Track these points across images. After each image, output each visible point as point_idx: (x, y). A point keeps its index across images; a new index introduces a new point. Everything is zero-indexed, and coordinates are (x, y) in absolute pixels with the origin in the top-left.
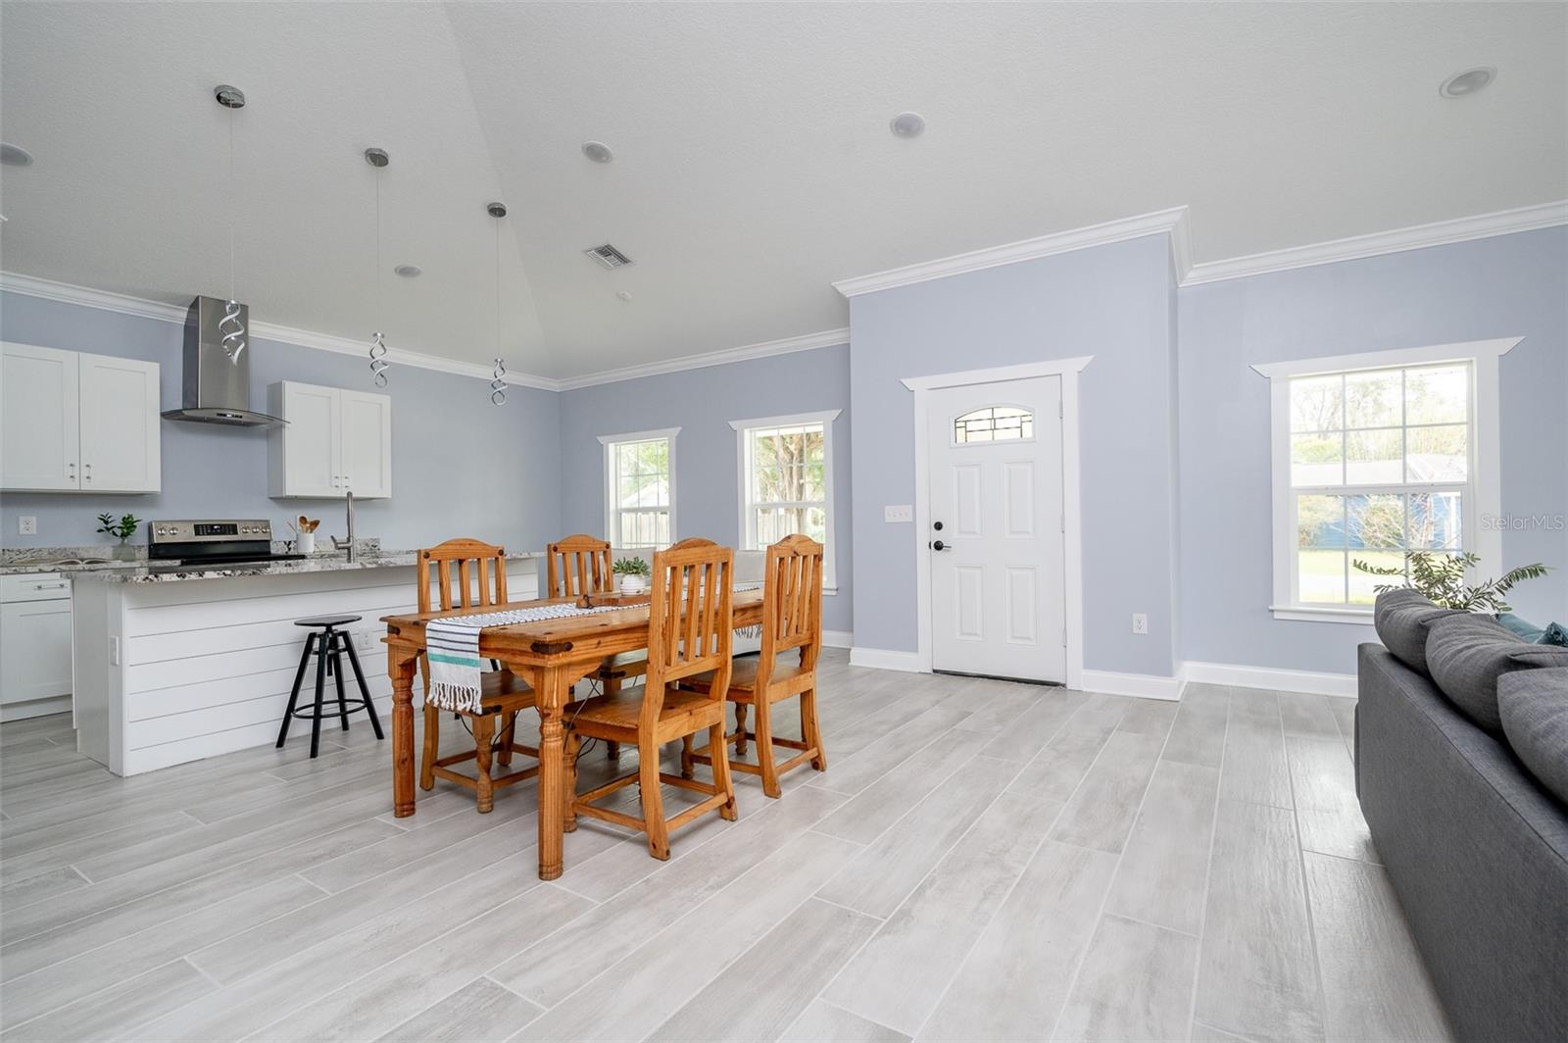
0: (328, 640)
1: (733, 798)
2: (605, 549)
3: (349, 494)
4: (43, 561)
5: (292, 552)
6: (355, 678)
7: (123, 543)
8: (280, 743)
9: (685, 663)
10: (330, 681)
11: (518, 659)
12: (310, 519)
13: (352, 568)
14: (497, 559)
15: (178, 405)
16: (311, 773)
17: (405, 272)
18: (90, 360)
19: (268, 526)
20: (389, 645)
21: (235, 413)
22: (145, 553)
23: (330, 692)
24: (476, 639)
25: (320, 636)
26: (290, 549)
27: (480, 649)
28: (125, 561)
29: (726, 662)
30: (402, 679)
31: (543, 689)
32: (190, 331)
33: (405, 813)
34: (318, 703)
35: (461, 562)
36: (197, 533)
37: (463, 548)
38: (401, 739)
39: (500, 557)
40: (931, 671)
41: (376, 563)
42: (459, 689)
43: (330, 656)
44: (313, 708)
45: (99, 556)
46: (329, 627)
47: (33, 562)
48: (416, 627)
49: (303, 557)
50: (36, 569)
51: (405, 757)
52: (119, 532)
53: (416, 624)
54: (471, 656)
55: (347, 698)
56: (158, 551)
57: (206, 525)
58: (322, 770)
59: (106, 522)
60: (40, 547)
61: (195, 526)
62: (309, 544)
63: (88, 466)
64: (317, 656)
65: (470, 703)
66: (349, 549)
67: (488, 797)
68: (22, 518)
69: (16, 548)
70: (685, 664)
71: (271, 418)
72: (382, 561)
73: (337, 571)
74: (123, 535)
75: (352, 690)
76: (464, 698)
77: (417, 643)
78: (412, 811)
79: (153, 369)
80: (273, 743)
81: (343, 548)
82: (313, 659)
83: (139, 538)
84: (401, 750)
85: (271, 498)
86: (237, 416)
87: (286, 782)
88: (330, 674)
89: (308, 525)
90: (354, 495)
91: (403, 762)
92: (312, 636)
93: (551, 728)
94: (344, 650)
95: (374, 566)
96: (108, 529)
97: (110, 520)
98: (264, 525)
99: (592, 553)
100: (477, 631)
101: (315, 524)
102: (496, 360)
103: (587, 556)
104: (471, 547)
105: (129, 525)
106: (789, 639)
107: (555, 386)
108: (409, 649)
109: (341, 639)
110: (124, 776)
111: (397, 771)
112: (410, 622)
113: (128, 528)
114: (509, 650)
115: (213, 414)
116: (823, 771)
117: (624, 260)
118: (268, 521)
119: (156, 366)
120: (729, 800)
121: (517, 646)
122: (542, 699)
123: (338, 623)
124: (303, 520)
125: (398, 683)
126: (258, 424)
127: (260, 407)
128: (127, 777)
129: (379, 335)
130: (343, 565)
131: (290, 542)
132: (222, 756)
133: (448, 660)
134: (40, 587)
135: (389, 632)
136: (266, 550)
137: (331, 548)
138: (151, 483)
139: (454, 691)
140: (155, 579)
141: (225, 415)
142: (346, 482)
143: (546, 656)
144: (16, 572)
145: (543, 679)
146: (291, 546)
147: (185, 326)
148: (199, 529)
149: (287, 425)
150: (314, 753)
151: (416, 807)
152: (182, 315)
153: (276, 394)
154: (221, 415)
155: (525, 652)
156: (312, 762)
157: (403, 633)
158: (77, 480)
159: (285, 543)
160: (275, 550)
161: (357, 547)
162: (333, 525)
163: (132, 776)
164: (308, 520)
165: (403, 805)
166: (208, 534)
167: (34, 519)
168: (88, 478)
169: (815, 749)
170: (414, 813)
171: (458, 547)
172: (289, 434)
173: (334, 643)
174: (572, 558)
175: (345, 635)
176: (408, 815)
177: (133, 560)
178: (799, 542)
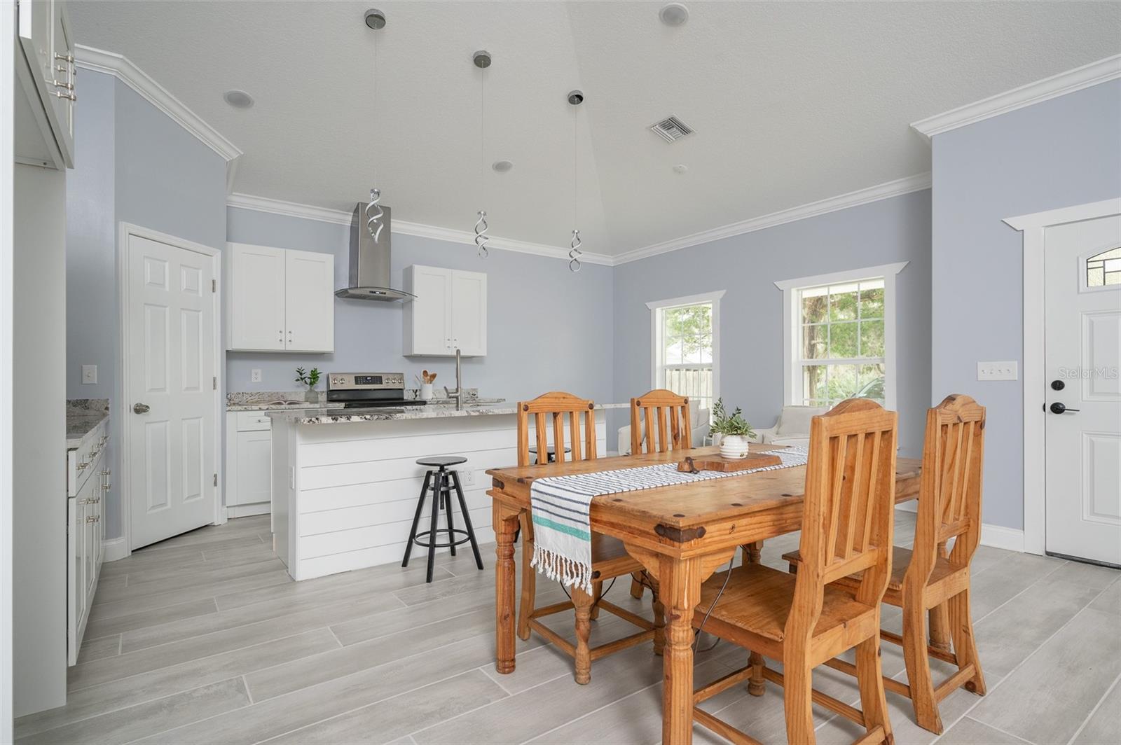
0: (441, 478)
1: (891, 735)
2: (684, 404)
3: (458, 351)
4: (263, 401)
5: (418, 399)
6: (461, 510)
7: (311, 389)
8: (405, 564)
9: (841, 560)
10: (442, 514)
11: (639, 541)
12: (430, 373)
13: (460, 415)
14: (587, 412)
15: (346, 286)
16: (427, 600)
17: (501, 167)
18: (293, 254)
19: (402, 378)
20: (494, 498)
21: (382, 291)
22: (323, 398)
23: (442, 523)
24: (586, 509)
25: (435, 474)
26: (416, 396)
27: (591, 519)
28: (311, 403)
29: (886, 560)
30: (505, 534)
31: (670, 582)
32: (354, 230)
33: (507, 670)
34: (433, 531)
35: (555, 415)
36: (357, 383)
37: (557, 401)
38: (503, 594)
39: (590, 411)
40: (1042, 553)
41: (479, 411)
42: (566, 561)
43: (442, 493)
44: (429, 535)
45: (297, 399)
46: (442, 468)
47: (258, 402)
48: (520, 484)
49: (424, 403)
50: (257, 408)
51: (507, 613)
52: (308, 381)
53: (520, 481)
54: (580, 527)
55: (455, 528)
56: (333, 396)
57: (363, 377)
58: (435, 598)
59: (301, 374)
60: (263, 391)
61: (355, 377)
62: (428, 393)
63: (290, 332)
64: (433, 492)
65: (578, 580)
66: (457, 398)
67: (586, 668)
68: (253, 371)
69: (249, 392)
70: (842, 562)
71: (404, 293)
72: (483, 409)
73: (450, 417)
74: (311, 384)
75: (459, 523)
76: (571, 572)
77: (521, 501)
78: (512, 668)
79: (329, 259)
80: (400, 562)
81: (453, 397)
82: (430, 493)
83: (321, 387)
84: (503, 605)
85: (404, 356)
86: (382, 293)
87: (407, 607)
88: (442, 508)
89: (429, 377)
90: (462, 354)
91: (505, 618)
92: (429, 473)
93: (681, 634)
94: (454, 488)
95: (477, 414)
96: (302, 379)
97: (303, 372)
98: (399, 377)
99: (671, 408)
100: (588, 500)
101: (434, 376)
102: (574, 232)
103: (667, 411)
104: (565, 401)
105: (315, 376)
106: (946, 528)
107: (610, 261)
108: (513, 507)
109: (451, 477)
110: (297, 580)
111: (500, 627)
112: (514, 479)
113: (314, 378)
114: (625, 526)
115: (366, 292)
116: (982, 694)
117: (685, 131)
118: (402, 374)
119: (333, 256)
120: (886, 738)
121: (635, 524)
122: (670, 596)
123: (449, 464)
124: (425, 372)
125: (502, 538)
126: (398, 299)
127: (398, 284)
128: (298, 582)
129: (482, 213)
130: (452, 412)
131: (417, 390)
132: (363, 569)
133: (553, 526)
134: (259, 421)
135: (493, 485)
136: (401, 396)
137: (444, 396)
138: (327, 346)
139: (561, 562)
140: (316, 421)
141: (375, 292)
142: (455, 344)
143: (676, 544)
144: (246, 410)
145: (671, 571)
146: (417, 393)
147: (351, 227)
148: (358, 380)
149: (416, 299)
150: (429, 579)
151: (516, 663)
152: (348, 219)
153: (408, 274)
154: (372, 292)
155: (648, 533)
156: (428, 587)
157: (508, 488)
158: (283, 342)
159: (413, 391)
160: (408, 396)
161: (463, 396)
162: (446, 377)
163: (301, 581)
164: (429, 373)
165: (504, 661)
166: (364, 383)
167: (259, 371)
168: (290, 341)
169: (972, 667)
170: (513, 671)
171: (553, 400)
172: (417, 304)
173: (446, 479)
174: (653, 412)
175: (454, 474)
176: (509, 673)
177: (317, 402)
178: (963, 405)
